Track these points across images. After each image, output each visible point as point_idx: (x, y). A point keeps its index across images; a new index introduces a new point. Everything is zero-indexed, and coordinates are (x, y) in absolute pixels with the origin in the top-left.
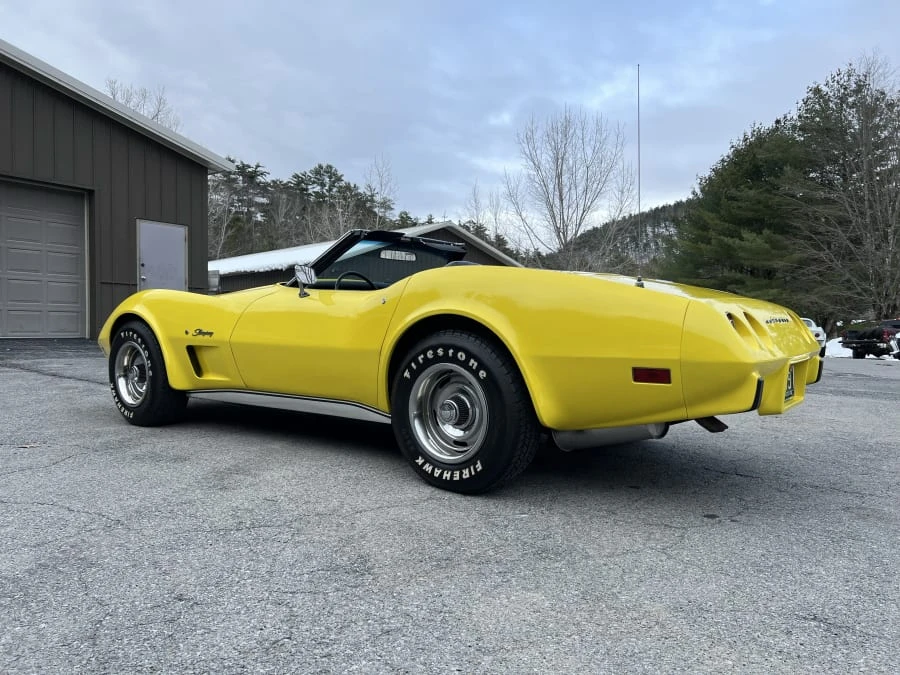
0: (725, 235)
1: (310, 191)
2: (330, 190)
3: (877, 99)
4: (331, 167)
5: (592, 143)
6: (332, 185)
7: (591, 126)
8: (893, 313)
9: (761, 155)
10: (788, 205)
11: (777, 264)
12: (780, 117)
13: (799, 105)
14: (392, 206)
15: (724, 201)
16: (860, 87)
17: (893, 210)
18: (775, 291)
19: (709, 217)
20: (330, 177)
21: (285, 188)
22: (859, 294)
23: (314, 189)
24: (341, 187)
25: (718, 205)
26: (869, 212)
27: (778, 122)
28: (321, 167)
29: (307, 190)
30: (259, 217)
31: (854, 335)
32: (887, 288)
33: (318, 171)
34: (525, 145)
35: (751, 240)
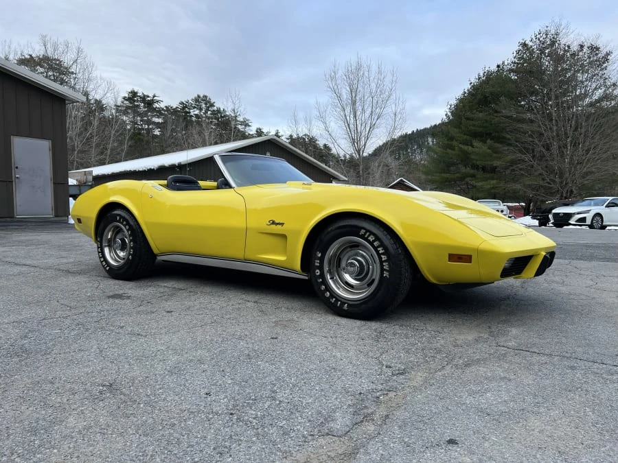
0: (464, 144)
1: (192, 114)
2: (206, 112)
3: (565, 51)
4: (206, 97)
5: (376, 80)
6: (207, 110)
7: (374, 68)
8: (570, 195)
9: (488, 90)
10: (503, 123)
11: (496, 163)
12: (500, 63)
13: (514, 55)
14: (250, 124)
15: (464, 120)
16: (553, 43)
17: (571, 126)
18: (494, 182)
19: (454, 132)
20: (206, 104)
21: (174, 111)
22: (549, 183)
23: (195, 112)
24: (214, 110)
25: (461, 123)
26: (555, 128)
27: (498, 66)
28: (199, 96)
29: (190, 113)
30: (157, 132)
31: (538, 211)
32: (567, 179)
33: (197, 100)
34: (330, 82)
35: (479, 147)
